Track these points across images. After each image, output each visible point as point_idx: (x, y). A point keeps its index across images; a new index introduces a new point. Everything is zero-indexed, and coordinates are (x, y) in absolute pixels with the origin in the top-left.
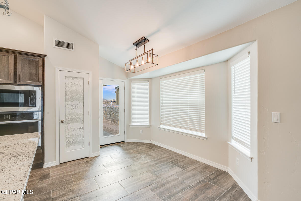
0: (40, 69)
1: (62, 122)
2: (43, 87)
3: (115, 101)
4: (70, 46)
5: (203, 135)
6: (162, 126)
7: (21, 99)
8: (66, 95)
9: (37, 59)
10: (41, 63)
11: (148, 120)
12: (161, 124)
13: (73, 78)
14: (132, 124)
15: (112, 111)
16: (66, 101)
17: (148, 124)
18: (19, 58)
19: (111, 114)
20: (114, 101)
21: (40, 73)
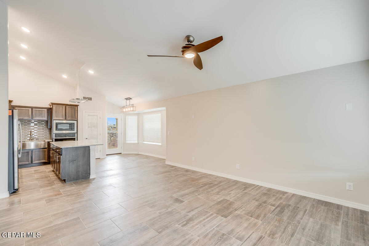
0: (76, 112)
1: (86, 139)
2: (77, 121)
3: (116, 127)
4: (90, 99)
5: (160, 144)
6: (144, 142)
7: (67, 127)
8: (88, 124)
9: (75, 107)
10: (76, 109)
11: (137, 139)
12: (144, 141)
13: (92, 116)
14: (127, 142)
15: (112, 137)
16: (88, 128)
17: (137, 142)
18: (67, 107)
19: (111, 139)
20: (114, 127)
21: (76, 114)
